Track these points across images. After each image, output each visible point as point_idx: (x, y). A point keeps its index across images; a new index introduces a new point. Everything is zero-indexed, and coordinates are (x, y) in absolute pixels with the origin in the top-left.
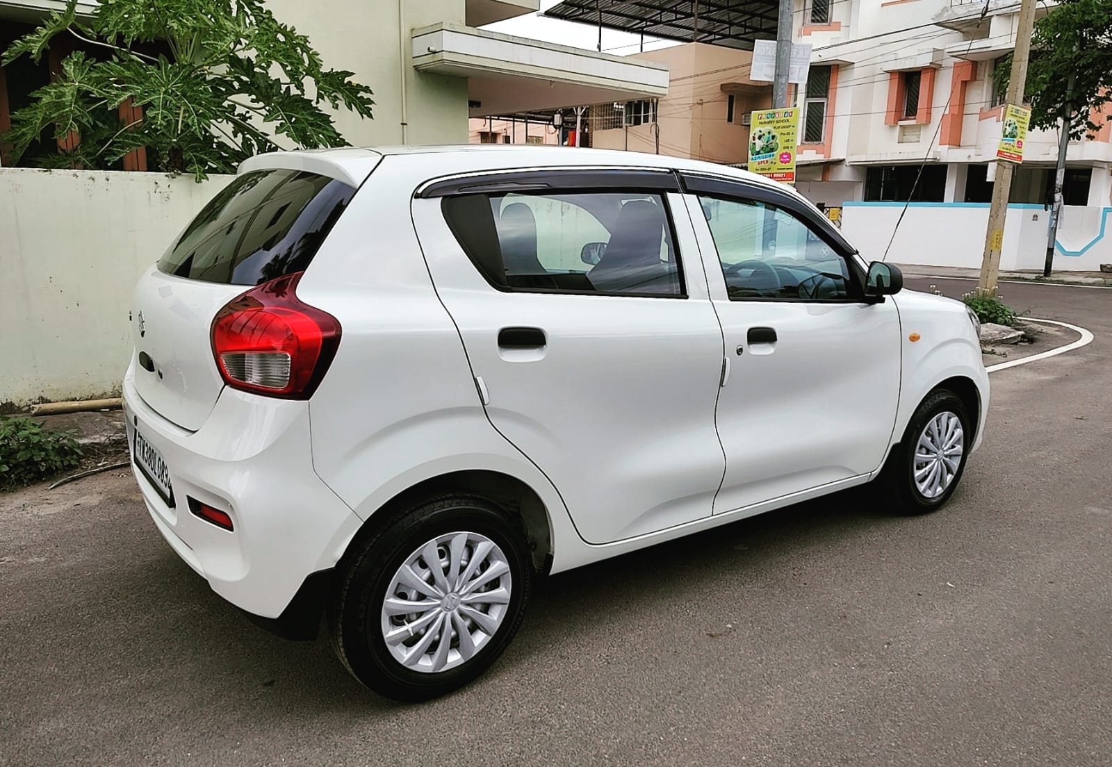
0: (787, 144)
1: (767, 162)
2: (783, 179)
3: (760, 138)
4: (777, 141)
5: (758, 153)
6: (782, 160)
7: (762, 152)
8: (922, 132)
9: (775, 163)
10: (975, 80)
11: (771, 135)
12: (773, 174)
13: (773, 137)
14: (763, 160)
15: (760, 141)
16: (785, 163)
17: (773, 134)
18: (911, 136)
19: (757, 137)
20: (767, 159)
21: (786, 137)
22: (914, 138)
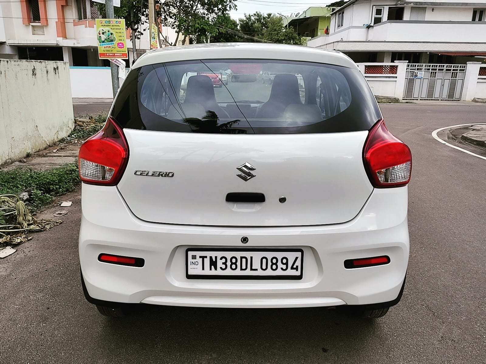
0: (120, 38)
1: (110, 47)
2: (121, 56)
3: (103, 33)
4: (114, 36)
5: (104, 42)
6: (119, 46)
7: (105, 41)
8: (44, 29)
9: (115, 48)
10: (67, 5)
11: (110, 33)
12: (114, 54)
13: (112, 34)
14: (107, 46)
15: (104, 36)
16: (121, 48)
17: (111, 32)
18: (38, 31)
19: (101, 33)
20: (109, 45)
21: (120, 34)
22: (41, 33)
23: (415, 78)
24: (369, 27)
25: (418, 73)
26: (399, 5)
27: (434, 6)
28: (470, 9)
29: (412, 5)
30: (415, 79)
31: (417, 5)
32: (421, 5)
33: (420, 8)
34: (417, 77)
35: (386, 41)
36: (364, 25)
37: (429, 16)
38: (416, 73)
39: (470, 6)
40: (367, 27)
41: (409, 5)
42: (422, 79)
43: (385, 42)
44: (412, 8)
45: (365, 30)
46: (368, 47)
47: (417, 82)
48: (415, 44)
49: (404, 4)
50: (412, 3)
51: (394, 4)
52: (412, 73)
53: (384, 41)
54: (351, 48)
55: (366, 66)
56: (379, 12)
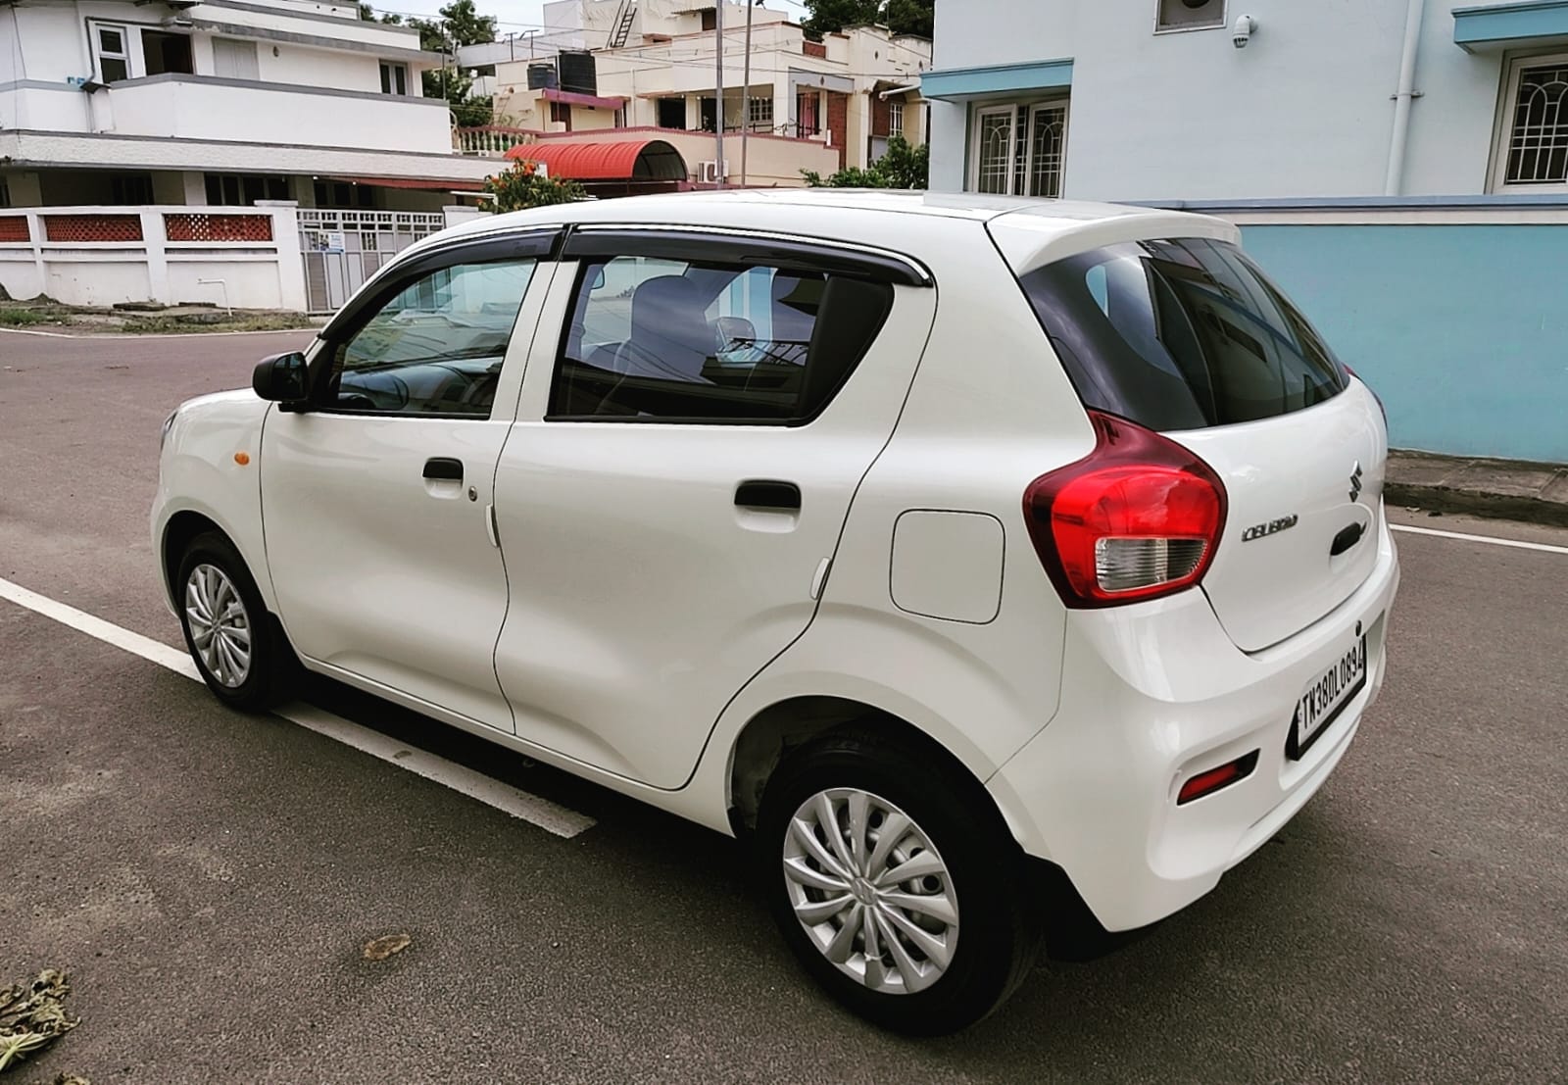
23: (324, 252)
24: (89, 88)
25: (327, 236)
26: (176, 26)
27: (280, 43)
28: (371, 59)
29: (215, 30)
30: (324, 255)
31: (230, 32)
32: (243, 34)
33: (235, 42)
34: (327, 250)
35: (176, 136)
36: (72, 82)
37: (268, 69)
38: (324, 238)
39: (371, 51)
40: (82, 87)
41: (208, 30)
42: (343, 254)
43: (172, 139)
44: (215, 40)
45: (76, 98)
46: (131, 155)
47: (332, 264)
48: (271, 151)
49: (190, 26)
50: (215, 27)
51: (157, 20)
52: (312, 236)
53: (169, 136)
54: (71, 156)
55: (166, 216)
56: (111, 41)
